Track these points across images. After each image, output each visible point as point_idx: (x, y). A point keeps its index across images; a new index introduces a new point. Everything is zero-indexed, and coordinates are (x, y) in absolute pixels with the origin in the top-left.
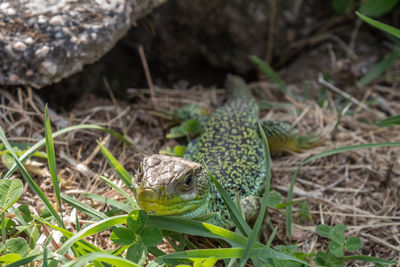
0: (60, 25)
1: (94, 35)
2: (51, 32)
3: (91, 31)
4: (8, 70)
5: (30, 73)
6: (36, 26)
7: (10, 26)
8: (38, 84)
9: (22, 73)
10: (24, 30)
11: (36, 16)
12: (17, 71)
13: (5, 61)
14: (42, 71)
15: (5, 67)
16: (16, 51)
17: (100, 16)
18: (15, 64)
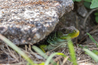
0: (39, 21)
1: (51, 24)
2: (36, 24)
3: (49, 23)
4: (21, 38)
5: (30, 39)
6: (30, 22)
7: (20, 23)
8: (32, 43)
9: (27, 39)
10: (26, 24)
11: (29, 19)
12: (25, 38)
13: (21, 35)
14: (35, 38)
15: (20, 38)
17: (50, 18)
18: (25, 36)
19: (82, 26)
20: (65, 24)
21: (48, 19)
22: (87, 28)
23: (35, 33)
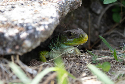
0: (30, 23)
2: (26, 27)
3: (44, 25)
4: (6, 47)
5: (17, 47)
6: (18, 25)
7: (5, 26)
8: (21, 53)
9: (13, 48)
10: (12, 27)
11: (17, 20)
12: (11, 47)
13: (5, 42)
14: (24, 46)
15: (4, 46)
16: (11, 37)
17: (47, 18)
18: (10, 44)
19: (96, 26)
20: (76, 23)
21: (44, 19)
22: (103, 27)
23: (24, 40)
